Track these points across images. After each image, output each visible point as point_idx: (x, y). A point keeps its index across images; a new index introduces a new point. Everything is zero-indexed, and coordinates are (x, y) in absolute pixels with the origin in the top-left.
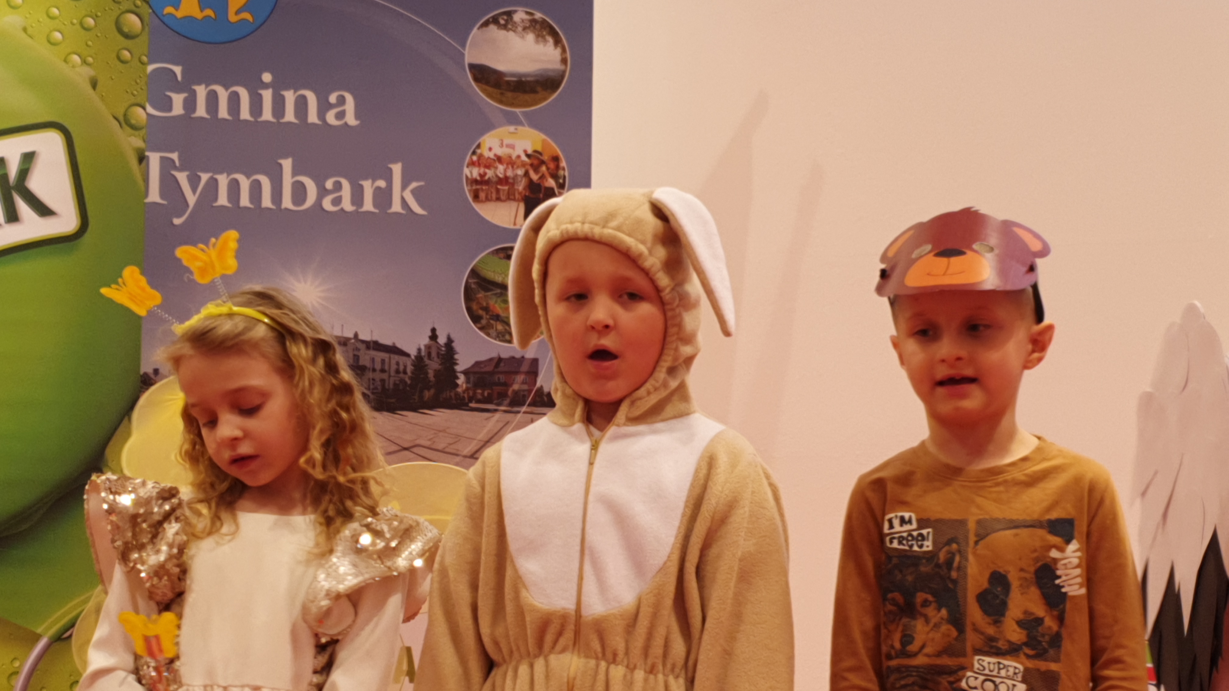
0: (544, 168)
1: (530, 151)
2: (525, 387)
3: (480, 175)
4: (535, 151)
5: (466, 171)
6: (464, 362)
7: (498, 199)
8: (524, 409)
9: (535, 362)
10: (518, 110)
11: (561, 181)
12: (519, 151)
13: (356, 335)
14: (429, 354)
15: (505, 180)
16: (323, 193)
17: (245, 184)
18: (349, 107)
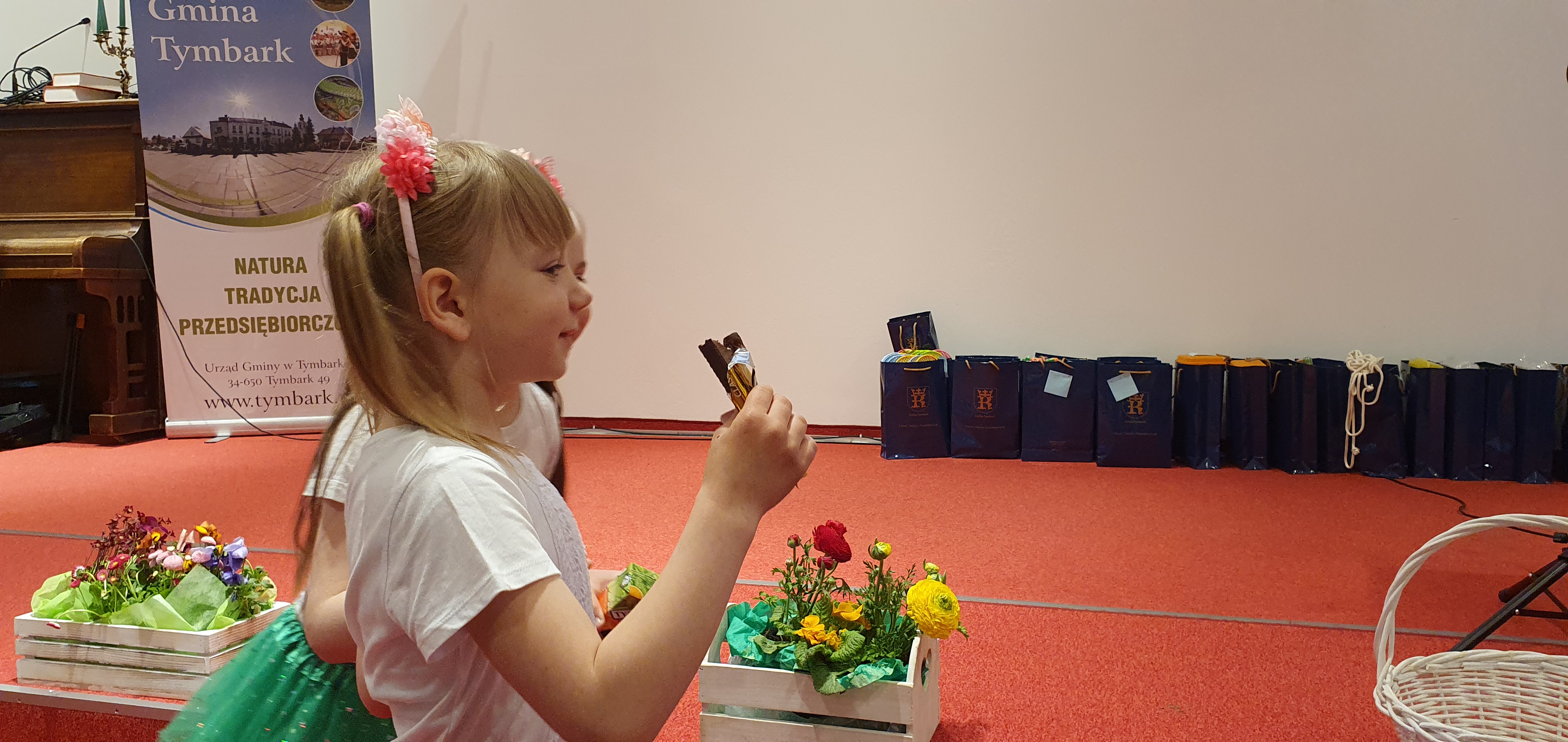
0: (348, 39)
1: (341, 32)
2: (347, 141)
3: (318, 43)
4: (343, 31)
5: (311, 41)
6: (317, 130)
7: (328, 54)
8: (347, 151)
9: (350, 130)
10: (334, 12)
11: (357, 45)
12: (336, 31)
13: (265, 118)
14: (300, 126)
15: (330, 45)
16: (244, 54)
17: (207, 50)
18: (253, 13)
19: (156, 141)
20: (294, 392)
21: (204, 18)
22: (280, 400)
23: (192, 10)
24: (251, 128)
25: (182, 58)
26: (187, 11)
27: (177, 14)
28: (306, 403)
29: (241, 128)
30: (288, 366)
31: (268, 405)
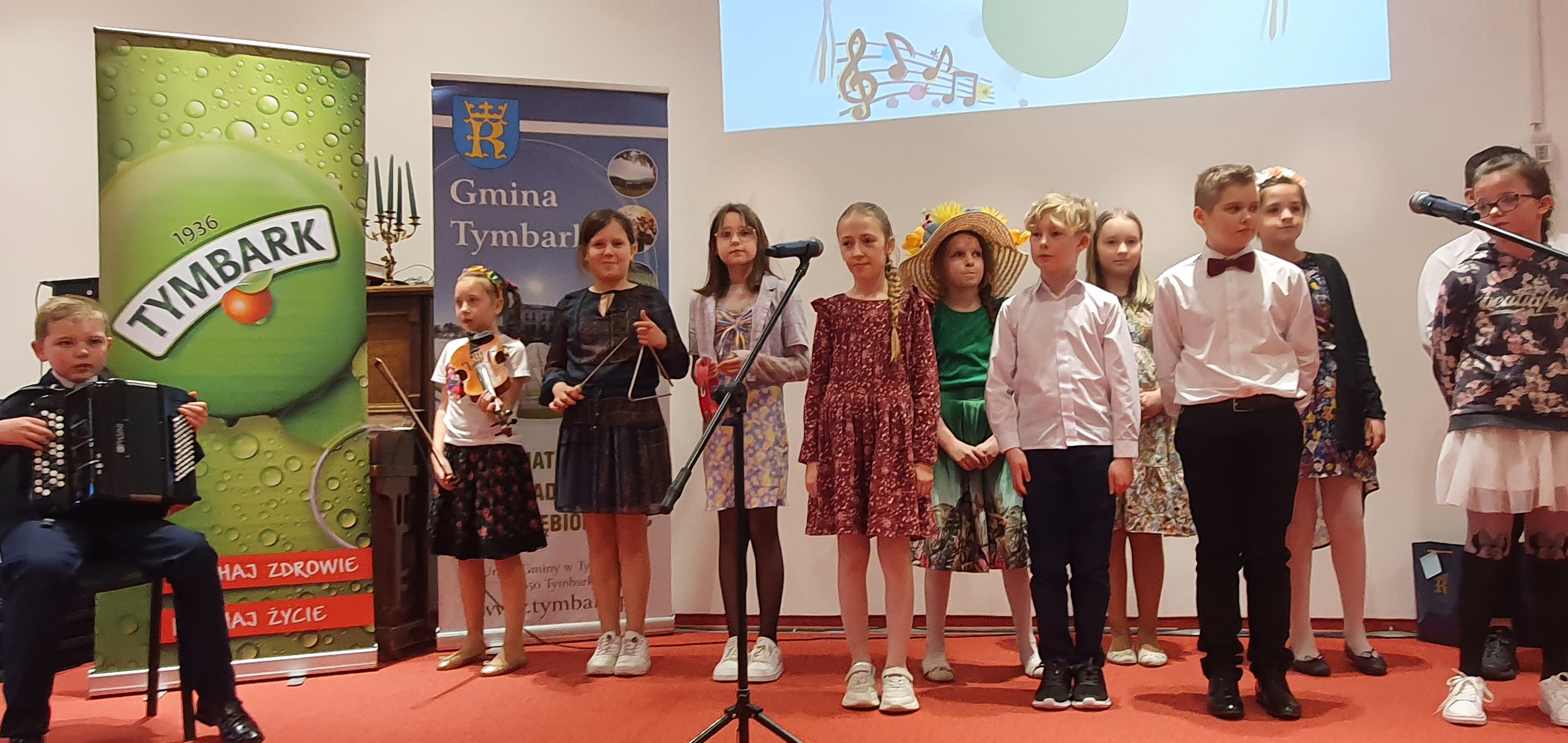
0: (646, 225)
1: (639, 217)
4: (642, 217)
11: (654, 230)
16: (541, 238)
17: (505, 235)
18: (553, 198)
19: (447, 329)
20: (573, 596)
21: (504, 202)
22: (558, 605)
23: (493, 193)
24: (544, 315)
25: (480, 243)
26: (488, 195)
27: (478, 198)
28: (585, 607)
29: (534, 314)
30: (568, 568)
31: (545, 610)
